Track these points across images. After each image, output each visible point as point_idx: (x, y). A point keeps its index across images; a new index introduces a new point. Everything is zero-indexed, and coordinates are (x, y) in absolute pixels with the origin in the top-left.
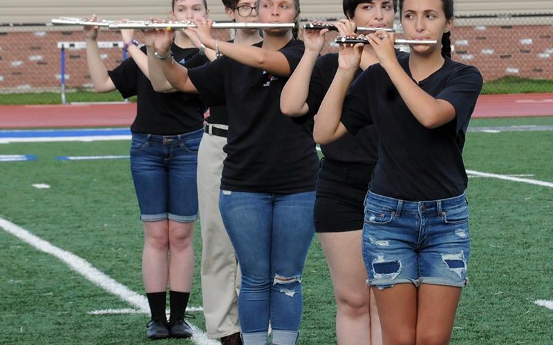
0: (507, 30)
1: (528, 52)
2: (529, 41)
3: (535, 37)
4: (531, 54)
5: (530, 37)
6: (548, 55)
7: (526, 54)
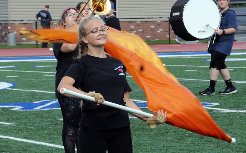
0: (146, 23)
1: (153, 30)
2: (154, 27)
3: (156, 25)
4: (154, 31)
5: (154, 25)
6: (160, 32)
7: (153, 31)
